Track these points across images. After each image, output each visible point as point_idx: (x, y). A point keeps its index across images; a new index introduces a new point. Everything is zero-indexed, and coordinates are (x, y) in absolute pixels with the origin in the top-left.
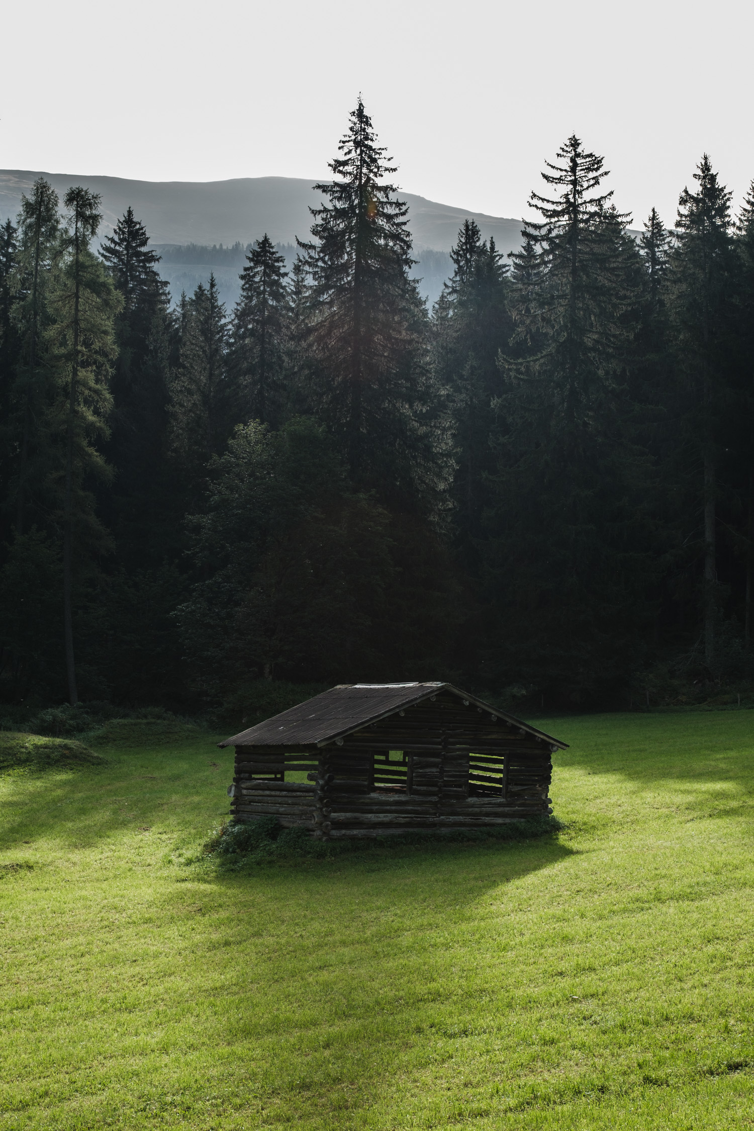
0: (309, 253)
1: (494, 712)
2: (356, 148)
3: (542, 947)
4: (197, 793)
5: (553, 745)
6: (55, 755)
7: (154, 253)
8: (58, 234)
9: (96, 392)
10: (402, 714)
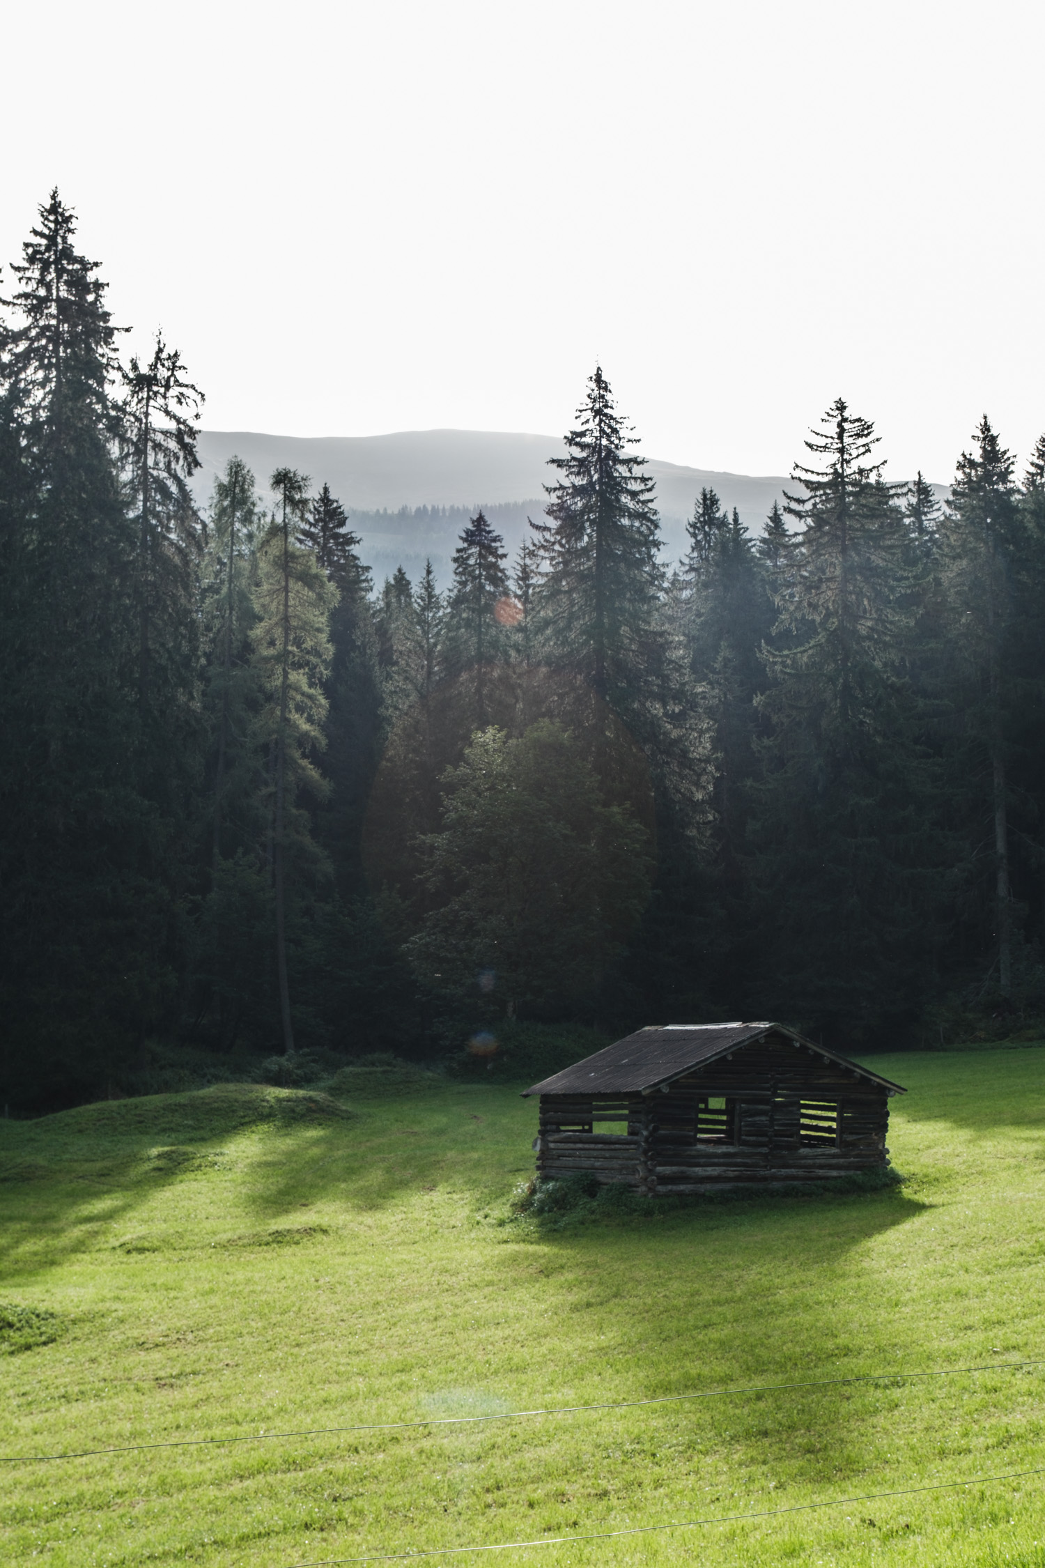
0: (544, 536)
1: (826, 1054)
2: (595, 417)
3: (938, 1302)
4: (474, 1149)
5: (890, 1090)
6: (300, 1109)
7: (353, 535)
8: (255, 518)
9: (310, 697)
10: (730, 1058)
